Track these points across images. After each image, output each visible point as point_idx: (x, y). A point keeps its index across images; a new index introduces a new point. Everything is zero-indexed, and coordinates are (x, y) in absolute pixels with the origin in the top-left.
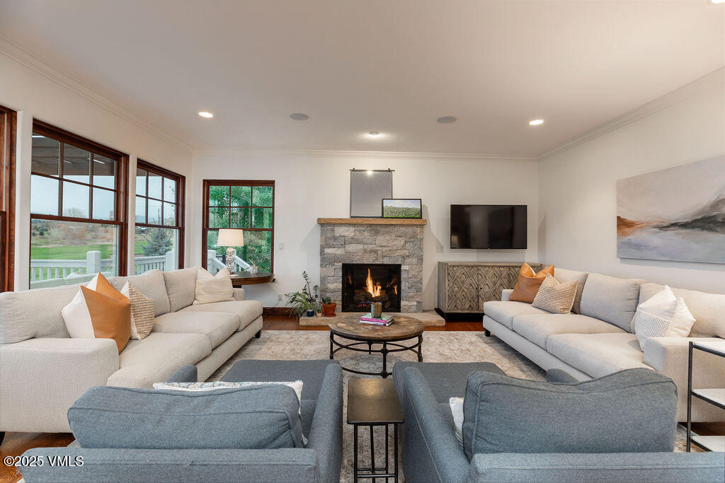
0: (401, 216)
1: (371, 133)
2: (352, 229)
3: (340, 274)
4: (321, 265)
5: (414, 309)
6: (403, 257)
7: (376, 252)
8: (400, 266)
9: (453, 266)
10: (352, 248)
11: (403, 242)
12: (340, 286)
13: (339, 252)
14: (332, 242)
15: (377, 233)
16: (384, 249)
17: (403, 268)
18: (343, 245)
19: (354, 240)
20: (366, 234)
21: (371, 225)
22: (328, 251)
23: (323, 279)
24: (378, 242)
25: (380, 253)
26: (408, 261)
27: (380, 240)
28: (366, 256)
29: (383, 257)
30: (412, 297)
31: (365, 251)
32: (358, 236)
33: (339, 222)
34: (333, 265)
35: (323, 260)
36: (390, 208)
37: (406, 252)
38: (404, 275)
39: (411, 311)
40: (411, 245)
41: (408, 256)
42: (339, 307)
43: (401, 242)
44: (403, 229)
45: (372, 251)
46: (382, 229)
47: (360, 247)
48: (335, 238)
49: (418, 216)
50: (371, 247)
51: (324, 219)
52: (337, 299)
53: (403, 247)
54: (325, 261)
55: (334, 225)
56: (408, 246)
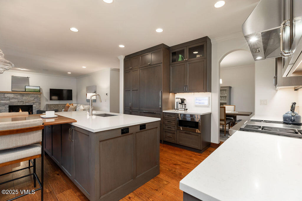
0: (32, 91)
2: (13, 95)
3: (8, 109)
6: (34, 103)
7: (23, 102)
8: (32, 106)
9: (50, 105)
10: (13, 100)
11: (33, 99)
13: (7, 102)
14: (3, 99)
15: (23, 96)
16: (26, 101)
17: (34, 106)
18: (9, 100)
19: (13, 98)
20: (19, 96)
24: (23, 99)
25: (24, 102)
27: (24, 98)
29: (26, 103)
31: (19, 102)
32: (15, 97)
33: (7, 92)
34: (5, 106)
36: (28, 89)
37: (35, 102)
38: (34, 108)
44: (33, 95)
45: (21, 101)
46: (25, 95)
47: (17, 100)
48: (5, 98)
49: (39, 91)
50: (21, 100)
51: (0, 91)
53: (34, 100)
54: (1, 105)
55: (5, 93)
56: (35, 100)
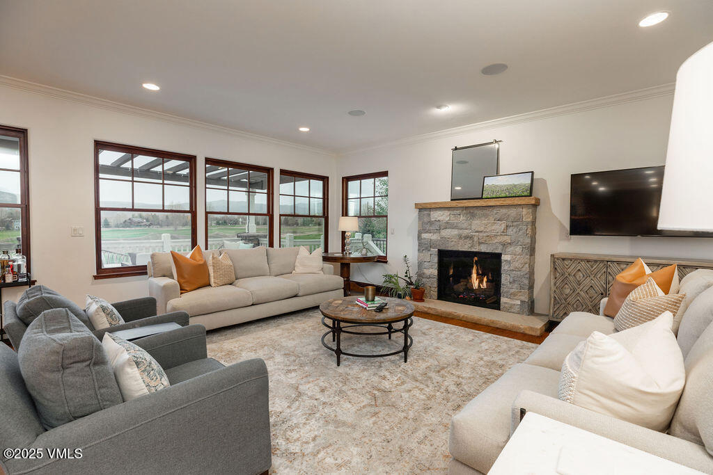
0: (503, 195)
1: (439, 107)
2: (447, 213)
3: (436, 259)
4: (419, 250)
5: (517, 309)
6: (504, 245)
7: (471, 238)
8: (499, 255)
9: (563, 259)
10: (446, 233)
11: (503, 226)
12: (435, 272)
13: (434, 237)
14: (428, 227)
15: (473, 216)
16: (481, 234)
17: (504, 257)
18: (439, 230)
19: (448, 225)
20: (462, 218)
21: (467, 208)
22: (424, 236)
23: (420, 265)
24: (473, 227)
25: (476, 239)
26: (510, 249)
27: (477, 224)
28: (461, 242)
29: (480, 243)
30: (514, 294)
31: (460, 237)
32: (454, 220)
33: (433, 206)
34: (429, 250)
35: (420, 245)
36: (491, 187)
37: (508, 239)
38: (504, 267)
39: (513, 310)
40: (515, 230)
41: (510, 244)
42: (435, 293)
43: (500, 227)
44: (504, 211)
45: (466, 237)
46: (478, 212)
47: (455, 232)
48: (431, 223)
49: (526, 194)
50: (466, 232)
51: (420, 204)
52: (432, 285)
53: (504, 233)
54: (423, 246)
55: (430, 209)
56: (510, 231)
